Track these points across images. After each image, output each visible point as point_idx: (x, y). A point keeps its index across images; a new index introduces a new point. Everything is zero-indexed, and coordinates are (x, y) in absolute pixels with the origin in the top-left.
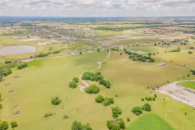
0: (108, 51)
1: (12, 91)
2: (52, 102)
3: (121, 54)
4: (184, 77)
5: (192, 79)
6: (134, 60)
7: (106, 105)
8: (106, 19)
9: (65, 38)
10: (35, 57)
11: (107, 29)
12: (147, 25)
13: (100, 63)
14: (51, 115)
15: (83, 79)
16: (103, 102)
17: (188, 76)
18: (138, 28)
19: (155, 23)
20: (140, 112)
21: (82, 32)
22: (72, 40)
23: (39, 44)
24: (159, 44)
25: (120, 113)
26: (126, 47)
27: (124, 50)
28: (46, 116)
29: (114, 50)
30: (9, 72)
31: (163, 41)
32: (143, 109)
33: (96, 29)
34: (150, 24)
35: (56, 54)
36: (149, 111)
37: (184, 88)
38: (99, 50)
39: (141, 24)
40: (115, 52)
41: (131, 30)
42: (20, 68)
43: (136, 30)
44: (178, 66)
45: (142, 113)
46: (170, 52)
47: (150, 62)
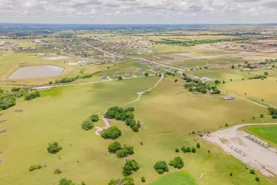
0: (160, 76)
1: (5, 131)
2: (48, 149)
3: (176, 81)
4: (254, 118)
5: (265, 122)
6: (191, 90)
7: (120, 156)
8: (178, 27)
9: (108, 56)
10: (56, 83)
11: (173, 43)
12: (234, 37)
13: (141, 93)
14: (39, 168)
15: (106, 117)
16: (118, 151)
17: (262, 116)
18: (220, 41)
19: (249, 34)
20: (165, 169)
21: (135, 47)
22: (117, 59)
23: (69, 63)
24: (239, 66)
25: (135, 170)
26: (189, 70)
27: (183, 74)
28: (32, 169)
29: (170, 74)
30: (10, 104)
31: (246, 63)
32: (171, 165)
33: (157, 43)
34: (240, 35)
35: (86, 79)
36: (179, 168)
37: (248, 135)
38: (147, 75)
39: (227, 35)
40: (169, 77)
41: (209, 45)
42: (28, 98)
43: (215, 44)
44: (253, 100)
45: (167, 171)
46: (250, 79)
47: (213, 94)
